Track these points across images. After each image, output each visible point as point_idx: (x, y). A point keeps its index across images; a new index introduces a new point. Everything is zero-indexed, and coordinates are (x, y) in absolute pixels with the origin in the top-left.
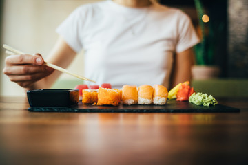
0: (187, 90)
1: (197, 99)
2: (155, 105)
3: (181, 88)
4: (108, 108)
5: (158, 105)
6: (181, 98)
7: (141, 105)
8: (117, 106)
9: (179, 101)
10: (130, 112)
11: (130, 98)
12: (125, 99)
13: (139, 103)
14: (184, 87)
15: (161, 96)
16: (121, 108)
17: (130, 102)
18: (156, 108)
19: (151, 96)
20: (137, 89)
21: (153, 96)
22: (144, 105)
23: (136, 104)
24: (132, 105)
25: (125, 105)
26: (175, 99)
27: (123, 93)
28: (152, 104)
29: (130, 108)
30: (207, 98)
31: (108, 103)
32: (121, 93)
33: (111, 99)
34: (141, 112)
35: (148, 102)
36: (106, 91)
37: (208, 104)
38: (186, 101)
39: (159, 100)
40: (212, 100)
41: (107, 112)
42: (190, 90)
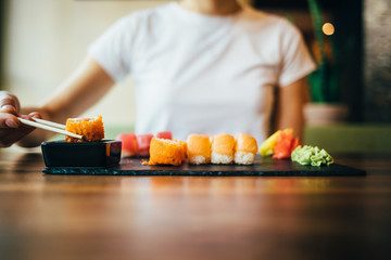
0: (288, 142)
1: (302, 155)
2: (237, 165)
3: (280, 139)
4: (164, 170)
5: (242, 165)
6: (280, 155)
7: (215, 164)
8: (179, 166)
9: (276, 159)
10: (197, 174)
11: (200, 154)
12: (192, 155)
13: (213, 161)
14: (283, 137)
15: (247, 152)
16: (186, 169)
17: (199, 159)
18: (239, 169)
19: (230, 151)
20: (211, 140)
21: (234, 151)
22: (221, 164)
23: (208, 164)
24: (201, 165)
25: (192, 165)
26: (271, 155)
28: (233, 164)
29: (199, 169)
30: (317, 154)
31: (166, 162)
32: (185, 146)
33: (169, 155)
34: (215, 174)
35: (227, 160)
36: (161, 144)
37: (319, 163)
38: (288, 159)
39: (244, 158)
40: (324, 158)
41: (163, 175)
42: (293, 141)
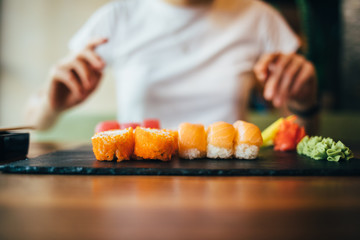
0: (292, 132)
1: (313, 147)
2: (238, 160)
3: (283, 128)
4: (151, 167)
5: (243, 160)
6: (283, 146)
7: (212, 159)
8: (168, 162)
9: (279, 151)
10: (192, 174)
11: (192, 147)
12: (185, 148)
13: (210, 155)
14: (287, 126)
15: (250, 144)
16: (177, 166)
17: (193, 153)
18: (240, 166)
19: (230, 143)
20: (206, 129)
21: (234, 143)
22: (218, 159)
23: (204, 158)
24: (195, 159)
25: (184, 160)
26: (272, 147)
27: (180, 138)
28: (233, 159)
29: (193, 166)
30: (333, 147)
31: (153, 157)
32: (176, 138)
33: (156, 149)
34: (214, 174)
35: (225, 153)
36: (148, 135)
37: (337, 158)
39: (246, 151)
40: (343, 151)
41: (149, 174)
42: (298, 131)
